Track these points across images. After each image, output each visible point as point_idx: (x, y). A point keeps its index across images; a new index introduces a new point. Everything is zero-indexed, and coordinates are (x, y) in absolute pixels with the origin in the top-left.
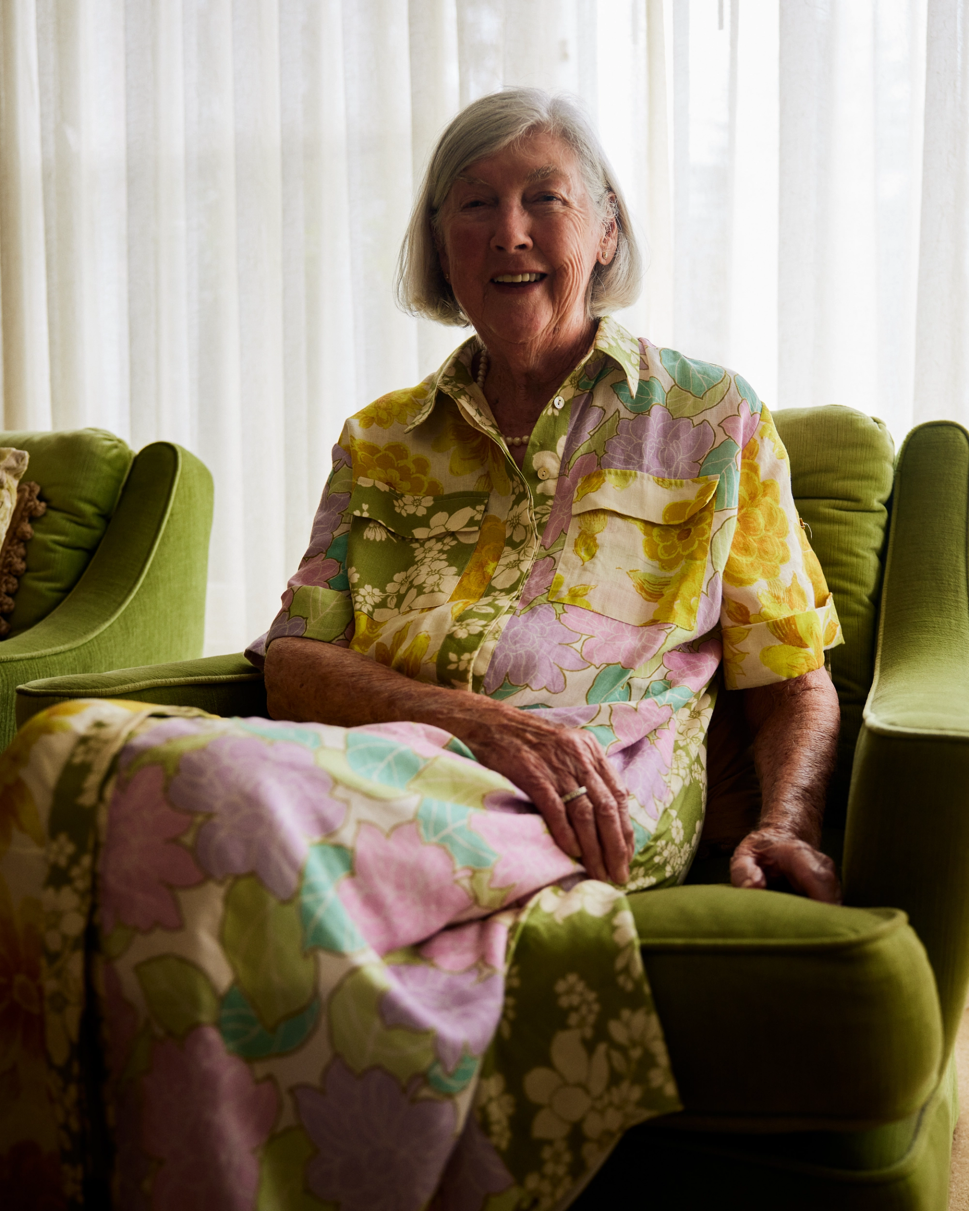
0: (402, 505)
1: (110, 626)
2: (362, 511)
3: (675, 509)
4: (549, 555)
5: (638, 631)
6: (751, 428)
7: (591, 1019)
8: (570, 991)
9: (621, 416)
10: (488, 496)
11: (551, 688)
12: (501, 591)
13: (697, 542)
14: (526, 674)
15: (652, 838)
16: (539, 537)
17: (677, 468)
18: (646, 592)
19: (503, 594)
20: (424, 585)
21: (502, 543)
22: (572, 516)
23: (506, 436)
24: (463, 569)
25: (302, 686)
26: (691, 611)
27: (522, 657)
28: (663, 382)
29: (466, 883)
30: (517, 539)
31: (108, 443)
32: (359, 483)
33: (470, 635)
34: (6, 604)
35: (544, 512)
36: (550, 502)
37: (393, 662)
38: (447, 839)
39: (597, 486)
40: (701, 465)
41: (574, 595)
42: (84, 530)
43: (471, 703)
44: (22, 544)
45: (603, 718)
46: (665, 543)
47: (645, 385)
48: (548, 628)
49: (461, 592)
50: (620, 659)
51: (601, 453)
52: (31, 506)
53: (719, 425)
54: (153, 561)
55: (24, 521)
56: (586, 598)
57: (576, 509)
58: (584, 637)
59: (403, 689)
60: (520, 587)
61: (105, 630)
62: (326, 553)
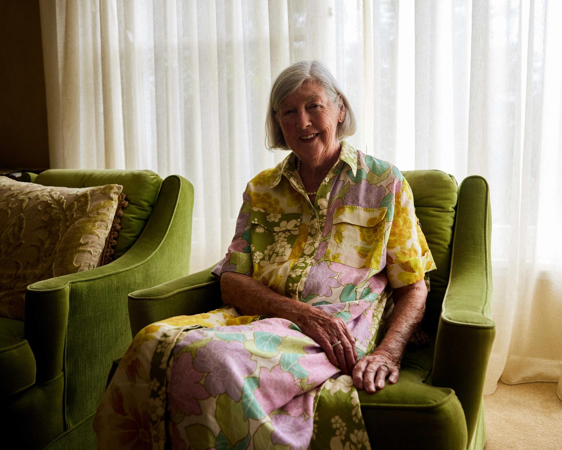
0: (269, 217)
1: (156, 253)
2: (255, 221)
3: (371, 221)
4: (325, 241)
5: (359, 270)
6: (398, 187)
7: (344, 433)
8: (336, 422)
9: (351, 184)
10: (302, 215)
11: (327, 295)
12: (307, 255)
13: (379, 235)
14: (318, 290)
15: (365, 354)
16: (321, 232)
17: (372, 204)
18: (361, 254)
19: (308, 257)
20: (279, 252)
21: (307, 235)
22: (333, 225)
23: (308, 192)
24: (293, 245)
25: (235, 294)
26: (378, 262)
27: (316, 284)
28: (366, 170)
29: (299, 384)
30: (313, 233)
31: (152, 177)
32: (253, 210)
33: (297, 276)
34: (114, 243)
35: (322, 222)
36: (325, 218)
37: (269, 285)
38: (291, 369)
39: (342, 213)
40: (381, 203)
41: (334, 258)
42: (144, 212)
43: (299, 306)
44: (119, 218)
45: (346, 309)
46: (368, 234)
47: (359, 171)
48: (325, 271)
49: (293, 256)
50: (352, 282)
51: (343, 199)
52: (122, 203)
53: (387, 187)
54: (172, 225)
55: (120, 209)
56: (339, 259)
57: (334, 222)
58: (339, 274)
59: (273, 298)
60: (315, 254)
61: (154, 255)
62: (242, 237)
